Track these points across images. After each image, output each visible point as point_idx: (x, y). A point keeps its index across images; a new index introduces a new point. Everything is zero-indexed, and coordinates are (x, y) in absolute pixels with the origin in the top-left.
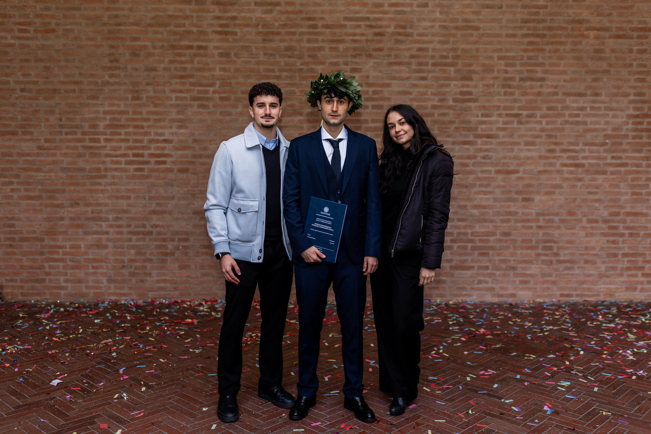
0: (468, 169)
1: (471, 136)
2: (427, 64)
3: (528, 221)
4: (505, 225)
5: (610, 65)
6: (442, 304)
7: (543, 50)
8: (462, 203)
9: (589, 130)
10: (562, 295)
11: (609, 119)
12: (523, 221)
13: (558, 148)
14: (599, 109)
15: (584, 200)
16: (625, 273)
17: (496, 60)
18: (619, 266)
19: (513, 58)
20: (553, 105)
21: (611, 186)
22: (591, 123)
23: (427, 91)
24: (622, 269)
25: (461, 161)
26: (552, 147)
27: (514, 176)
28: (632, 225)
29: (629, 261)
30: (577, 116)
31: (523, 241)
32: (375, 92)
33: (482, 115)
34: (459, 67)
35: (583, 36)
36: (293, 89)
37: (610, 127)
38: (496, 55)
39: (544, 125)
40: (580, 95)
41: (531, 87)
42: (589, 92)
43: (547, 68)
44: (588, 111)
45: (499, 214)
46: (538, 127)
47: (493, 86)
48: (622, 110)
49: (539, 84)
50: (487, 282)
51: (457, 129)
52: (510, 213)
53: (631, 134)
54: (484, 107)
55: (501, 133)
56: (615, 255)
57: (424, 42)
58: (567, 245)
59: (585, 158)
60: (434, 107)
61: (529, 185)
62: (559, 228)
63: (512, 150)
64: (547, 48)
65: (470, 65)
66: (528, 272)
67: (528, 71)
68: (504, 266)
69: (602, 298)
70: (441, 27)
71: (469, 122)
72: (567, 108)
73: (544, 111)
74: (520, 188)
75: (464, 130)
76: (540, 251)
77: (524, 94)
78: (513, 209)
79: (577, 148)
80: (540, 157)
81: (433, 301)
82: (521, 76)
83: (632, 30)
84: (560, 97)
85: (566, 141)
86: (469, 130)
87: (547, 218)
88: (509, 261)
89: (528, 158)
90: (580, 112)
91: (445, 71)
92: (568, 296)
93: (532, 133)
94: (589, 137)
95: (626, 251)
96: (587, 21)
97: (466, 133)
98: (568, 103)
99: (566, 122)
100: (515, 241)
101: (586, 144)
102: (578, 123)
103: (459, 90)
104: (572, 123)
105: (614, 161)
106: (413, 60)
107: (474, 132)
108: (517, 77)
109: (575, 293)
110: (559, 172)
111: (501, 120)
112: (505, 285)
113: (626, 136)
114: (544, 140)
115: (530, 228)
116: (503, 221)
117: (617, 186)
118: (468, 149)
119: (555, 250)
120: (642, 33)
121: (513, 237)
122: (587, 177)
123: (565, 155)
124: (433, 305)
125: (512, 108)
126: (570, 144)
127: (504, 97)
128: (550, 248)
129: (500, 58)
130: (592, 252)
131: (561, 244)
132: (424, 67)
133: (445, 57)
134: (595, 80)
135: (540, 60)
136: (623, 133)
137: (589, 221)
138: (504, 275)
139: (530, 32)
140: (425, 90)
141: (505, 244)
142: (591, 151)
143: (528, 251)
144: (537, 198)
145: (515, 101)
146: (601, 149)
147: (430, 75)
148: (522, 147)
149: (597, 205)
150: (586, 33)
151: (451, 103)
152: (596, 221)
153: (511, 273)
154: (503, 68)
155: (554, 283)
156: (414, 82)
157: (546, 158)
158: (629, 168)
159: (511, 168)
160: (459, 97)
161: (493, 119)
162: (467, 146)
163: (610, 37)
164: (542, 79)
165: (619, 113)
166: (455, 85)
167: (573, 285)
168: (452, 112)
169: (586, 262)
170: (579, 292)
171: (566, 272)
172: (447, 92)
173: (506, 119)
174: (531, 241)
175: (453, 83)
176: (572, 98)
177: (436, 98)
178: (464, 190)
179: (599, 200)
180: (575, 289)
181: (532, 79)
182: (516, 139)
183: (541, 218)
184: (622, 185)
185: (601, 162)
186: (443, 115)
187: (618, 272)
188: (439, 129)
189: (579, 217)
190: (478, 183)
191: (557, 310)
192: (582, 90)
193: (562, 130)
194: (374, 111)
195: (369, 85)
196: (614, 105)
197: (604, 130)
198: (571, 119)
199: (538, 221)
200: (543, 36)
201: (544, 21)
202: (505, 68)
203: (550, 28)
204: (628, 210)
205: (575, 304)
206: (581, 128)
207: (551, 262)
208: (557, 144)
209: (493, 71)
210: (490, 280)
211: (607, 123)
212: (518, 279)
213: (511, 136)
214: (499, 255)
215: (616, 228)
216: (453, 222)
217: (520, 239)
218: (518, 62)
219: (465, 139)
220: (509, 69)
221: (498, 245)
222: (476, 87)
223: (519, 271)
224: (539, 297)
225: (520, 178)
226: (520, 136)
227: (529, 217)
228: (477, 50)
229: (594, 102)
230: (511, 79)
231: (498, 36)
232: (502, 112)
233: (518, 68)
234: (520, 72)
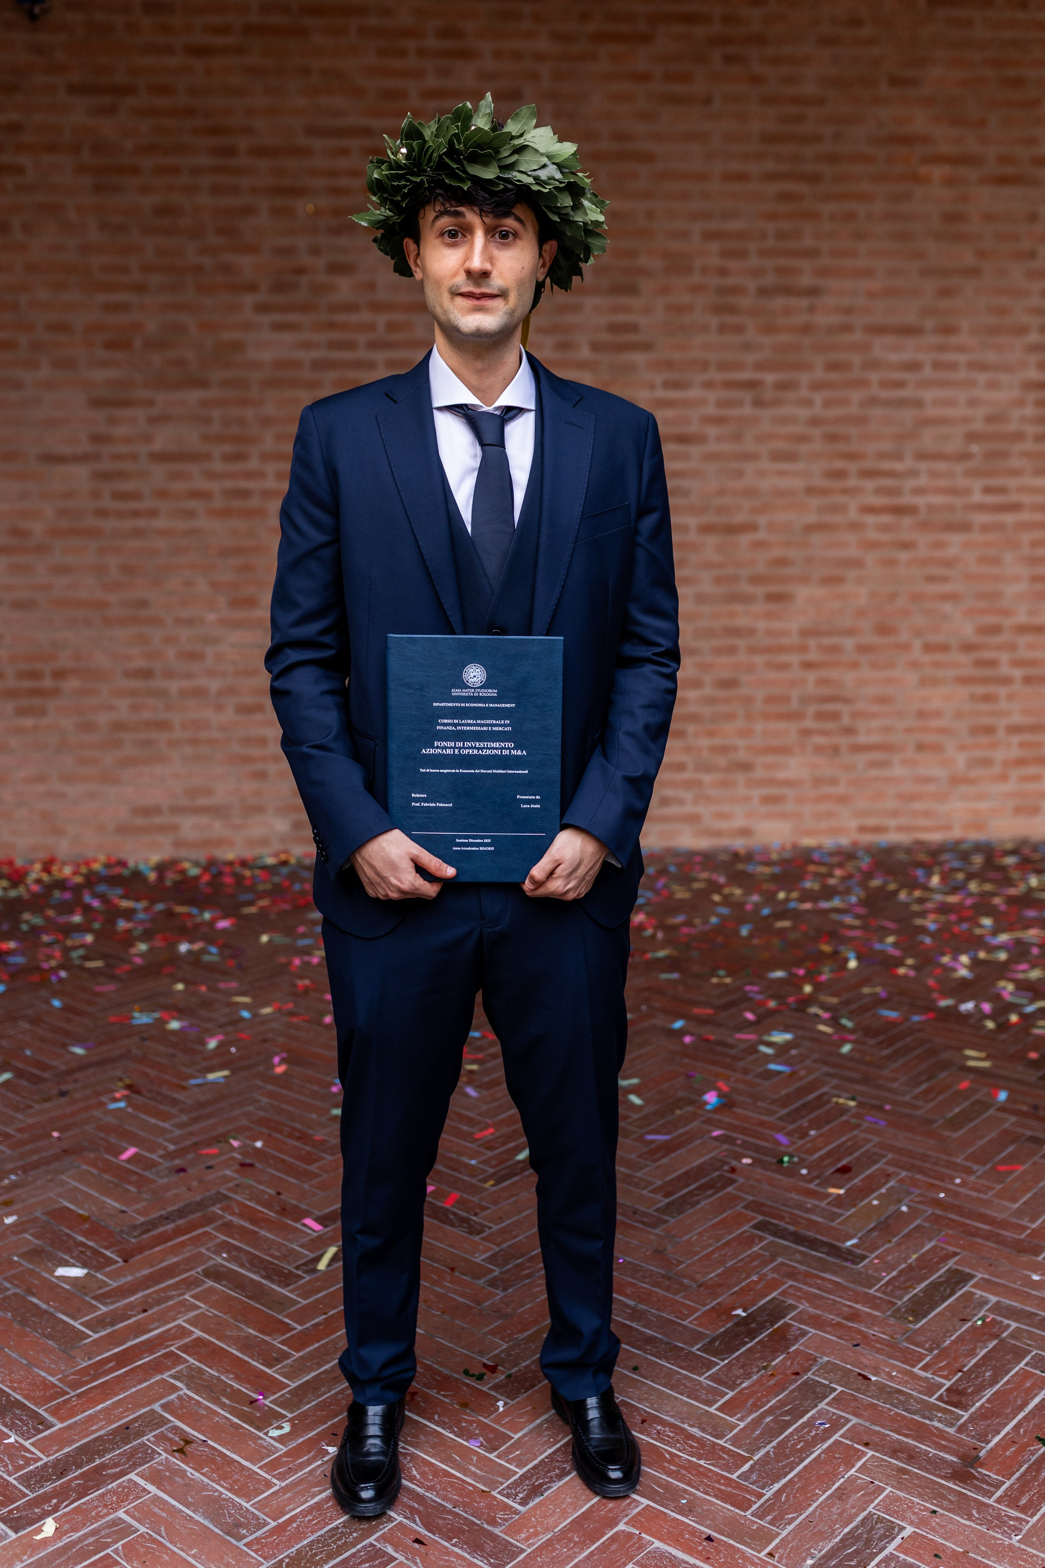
3: (781, 649)
4: (724, 660)
5: (981, 254)
7: (812, 216)
9: (928, 422)
10: (863, 829)
11: (979, 393)
12: (769, 650)
13: (853, 467)
14: (953, 366)
15: (917, 597)
16: (1014, 773)
17: (697, 239)
18: (999, 755)
19: (743, 235)
20: (843, 356)
21: (983, 560)
22: (936, 403)
24: (1006, 763)
26: (839, 464)
27: (744, 539)
28: (1030, 655)
29: (1022, 745)
30: (900, 384)
31: (769, 700)
32: (392, 327)
33: (666, 385)
34: (605, 261)
35: (915, 178)
37: (981, 412)
38: (697, 228)
39: (818, 409)
40: (908, 331)
41: (788, 312)
42: (929, 323)
43: (826, 261)
44: (928, 372)
45: (709, 633)
46: (804, 413)
47: (692, 309)
48: (1008, 369)
49: (804, 302)
50: (681, 802)
52: (734, 632)
53: (1031, 430)
54: (669, 365)
55: (712, 431)
56: (989, 730)
58: (875, 708)
59: (919, 491)
61: (782, 562)
62: (855, 665)
63: (739, 474)
64: (827, 208)
65: (633, 254)
66: (781, 775)
67: (781, 270)
68: (721, 761)
69: (956, 833)
72: (873, 365)
73: (819, 374)
74: (760, 569)
76: (809, 723)
77: (769, 329)
78: (742, 622)
79: (899, 466)
80: (810, 491)
82: (762, 282)
83: (1038, 162)
84: (858, 336)
85: (871, 448)
87: (827, 641)
88: (735, 748)
89: (780, 493)
90: (907, 376)
92: (877, 830)
93: (789, 429)
94: (928, 439)
95: (1017, 719)
96: (927, 140)
98: (877, 351)
99: (873, 401)
100: (749, 700)
101: (922, 456)
102: (901, 403)
103: (605, 320)
104: (887, 403)
105: (990, 499)
108: (752, 285)
109: (892, 823)
110: (855, 527)
111: (711, 396)
112: (726, 808)
113: (1018, 437)
114: (818, 446)
115: (785, 666)
116: (719, 651)
117: (996, 561)
119: (846, 720)
121: (744, 691)
122: (924, 540)
123: (870, 485)
125: (738, 366)
126: (883, 456)
127: (720, 339)
128: (834, 716)
129: (709, 236)
130: (936, 723)
131: (861, 706)
134: (945, 293)
135: (808, 242)
136: (1012, 427)
137: (928, 648)
138: (725, 784)
139: (783, 168)
141: (724, 709)
142: (933, 474)
143: (782, 725)
144: (803, 593)
145: (747, 347)
146: (959, 468)
148: (765, 464)
149: (947, 607)
150: (923, 170)
151: (585, 353)
152: (944, 648)
153: (740, 777)
154: (715, 261)
155: (843, 800)
157: (823, 492)
158: (1025, 516)
159: (739, 518)
160: (606, 337)
161: (693, 393)
163: (982, 181)
164: (813, 292)
165: (1004, 377)
166: (597, 308)
167: (890, 804)
169: (921, 747)
170: (903, 821)
171: (873, 773)
172: (576, 325)
173: (725, 394)
174: (787, 699)
175: (589, 302)
176: (889, 339)
177: (548, 342)
179: (952, 597)
180: (895, 814)
181: (787, 291)
182: (748, 445)
183: (812, 642)
184: (1008, 557)
185: (958, 501)
187: (997, 769)
189: (904, 636)
191: (840, 865)
192: (911, 319)
193: (862, 420)
195: (376, 307)
196: (991, 356)
197: (965, 420)
198: (886, 394)
199: (804, 649)
200: (814, 178)
201: (816, 138)
202: (722, 263)
203: (832, 159)
204: (1022, 618)
205: (890, 850)
206: (908, 415)
207: (836, 750)
208: (851, 456)
209: (689, 270)
210: (687, 795)
211: (973, 402)
212: (757, 793)
213: (737, 437)
214: (711, 734)
215: (993, 663)
217: (760, 694)
218: (753, 247)
220: (733, 264)
221: (706, 710)
222: (648, 311)
223: (759, 773)
224: (809, 833)
225: (760, 545)
226: (761, 438)
227: (784, 641)
228: (650, 215)
229: (942, 348)
230: (736, 290)
231: (701, 177)
232: (714, 375)
233: (754, 261)
234: (758, 272)
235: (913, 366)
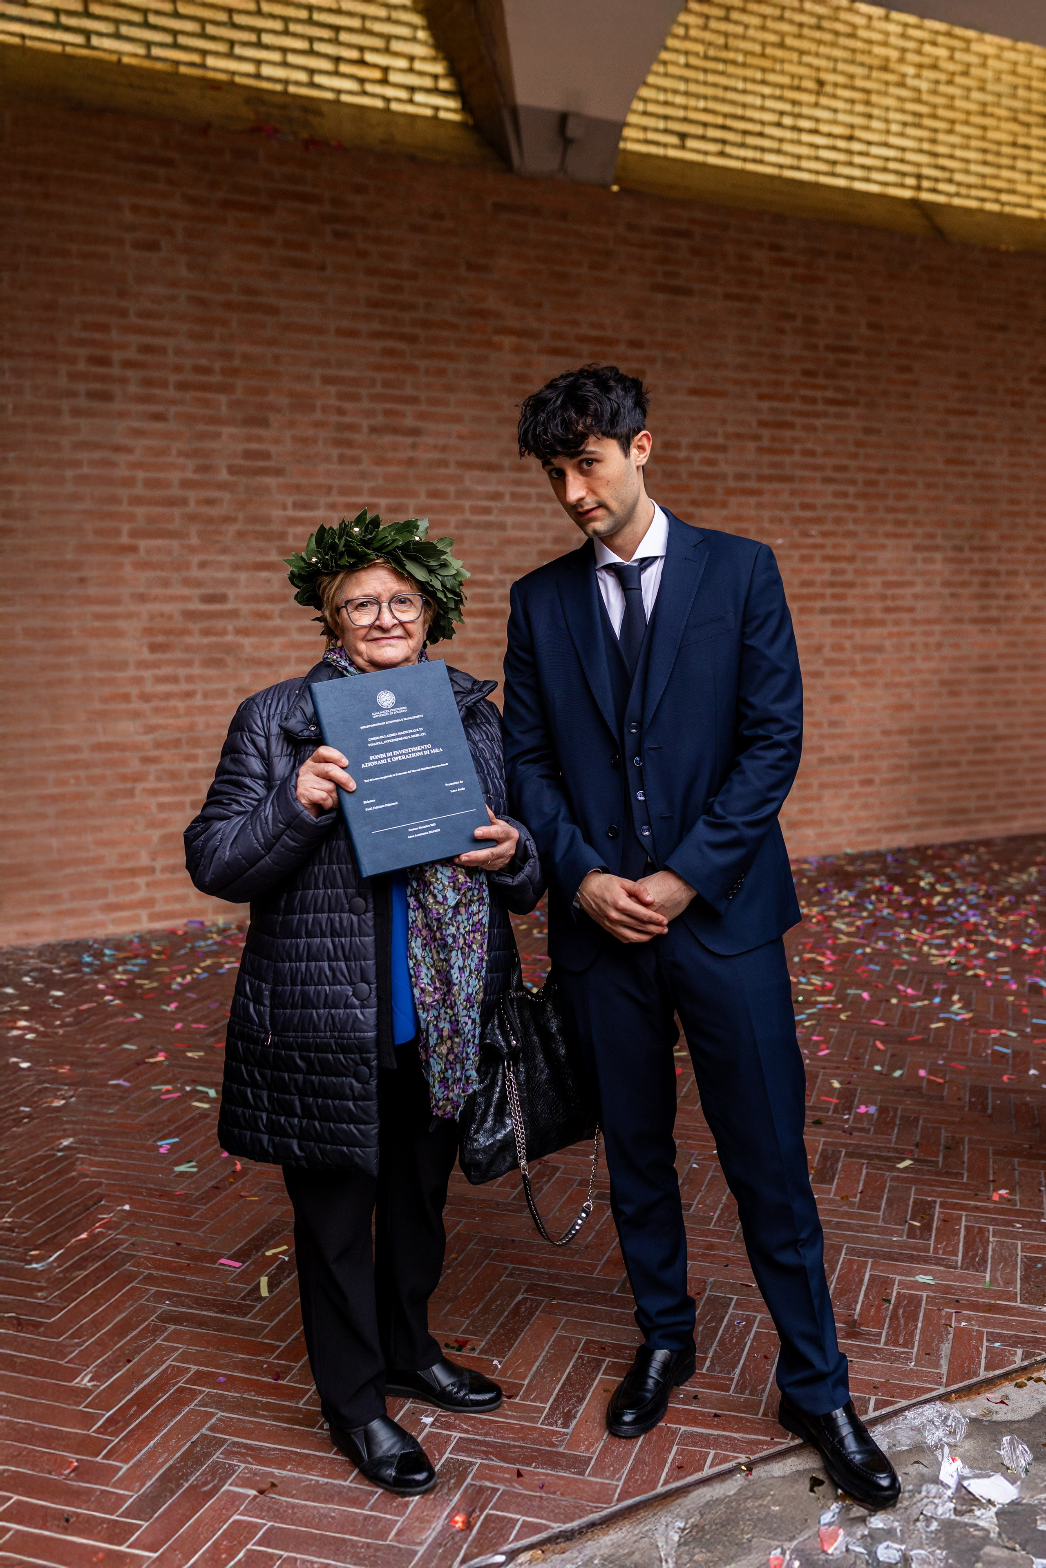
0: (269, 624)
1: (274, 552)
2: (164, 385)
6: (230, 929)
7: (411, 369)
9: (509, 542)
14: (526, 497)
17: (317, 383)
19: (355, 382)
20: (440, 486)
22: (515, 526)
23: (169, 447)
25: (255, 607)
30: (487, 511)
33: (295, 505)
34: (238, 395)
35: (490, 345)
37: (549, 535)
38: (318, 372)
40: (491, 467)
41: (395, 447)
43: (423, 407)
44: (507, 502)
47: (315, 441)
49: (409, 440)
51: (241, 534)
54: (298, 488)
57: (154, 332)
60: (186, 484)
64: (423, 364)
65: (263, 392)
67: (387, 413)
70: (191, 299)
71: (267, 520)
72: (464, 494)
75: (257, 538)
77: (381, 461)
79: (490, 578)
81: (207, 923)
82: (373, 422)
83: (582, 339)
84: (452, 470)
86: (268, 536)
90: (492, 504)
91: (206, 403)
94: (510, 556)
96: (497, 315)
97: (262, 544)
98: (468, 483)
99: (467, 524)
101: (505, 570)
102: (488, 526)
103: (240, 447)
104: (478, 526)
106: (130, 373)
107: (278, 543)
108: (364, 423)
111: (334, 516)
118: (268, 581)
120: (598, 348)
124: (211, 932)
125: (357, 492)
126: (476, 569)
127: (340, 468)
129: (328, 380)
132: (157, 391)
133: (207, 371)
135: (409, 391)
139: (387, 328)
140: (164, 443)
145: (363, 475)
147: (173, 410)
150: (496, 339)
151: (224, 475)
154: (333, 402)
156: (136, 424)
160: (242, 462)
161: (319, 513)
162: (264, 574)
163: (541, 351)
164: (415, 432)
166: (232, 437)
168: (226, 496)
172: (214, 450)
175: (226, 430)
176: (477, 473)
177: (191, 463)
178: (264, 671)
181: (395, 431)
186: (210, 502)
188: (200, 534)
190: (294, 654)
192: (493, 458)
197: (538, 541)
198: (475, 518)
200: (412, 339)
201: (412, 307)
202: (338, 403)
203: (425, 324)
206: (495, 536)
209: (313, 408)
211: (543, 527)
218: (364, 392)
219: (260, 558)
220: (348, 406)
222: (277, 441)
228: (277, 359)
229: (518, 483)
230: (352, 427)
231: (320, 331)
232: (335, 498)
233: (365, 404)
234: (369, 414)
235: (496, 496)
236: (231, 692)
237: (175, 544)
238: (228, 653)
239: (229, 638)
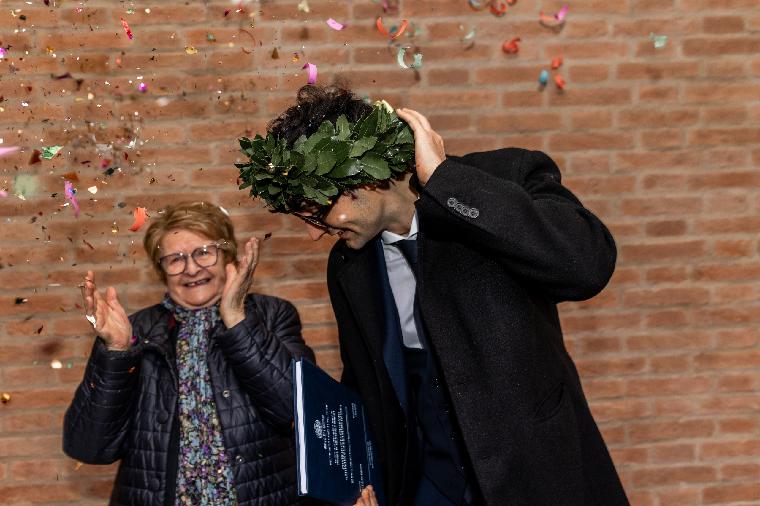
0: (744, 261)
1: (749, 159)
8: (735, 372)
23: (603, 22)
25: (724, 238)
36: (168, 28)
60: (627, 72)
71: (739, 115)
75: (725, 141)
86: (741, 138)
97: (732, 149)
103: (701, 15)
118: (741, 200)
140: (597, 17)
162: (737, 191)
168: (684, 85)
172: (665, 22)
177: (632, 43)
178: (738, 330)
186: (660, 95)
188: (647, 138)
194: (438, 91)
216: (709, 435)
219: (730, 169)
236: (690, 359)
237: (613, 155)
238: (686, 305)
239: (686, 284)
